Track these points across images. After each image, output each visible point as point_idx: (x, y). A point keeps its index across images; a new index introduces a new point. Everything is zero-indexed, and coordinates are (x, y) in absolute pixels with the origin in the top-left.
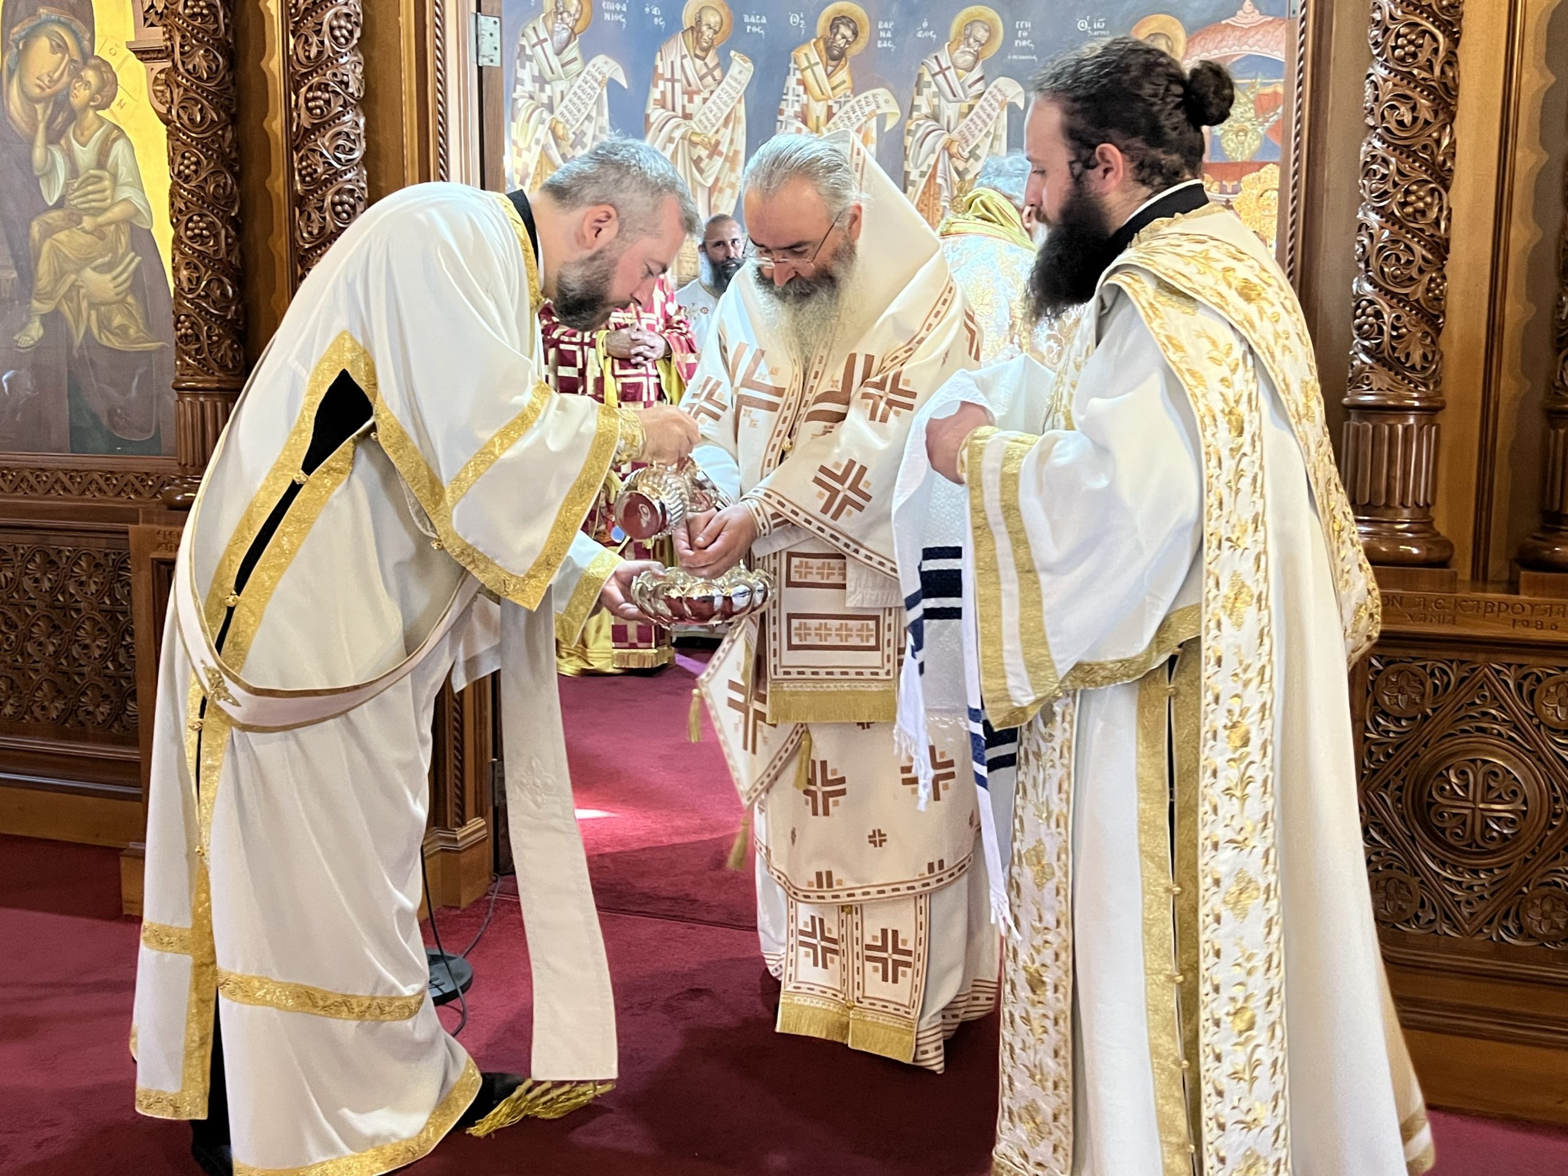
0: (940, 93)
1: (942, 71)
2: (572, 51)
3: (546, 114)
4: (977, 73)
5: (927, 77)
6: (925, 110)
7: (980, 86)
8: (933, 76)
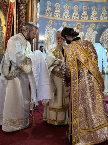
0: (88, 32)
1: (89, 30)
2: (51, 28)
3: (48, 34)
4: (92, 30)
5: (87, 31)
6: (87, 34)
7: (93, 32)
8: (88, 31)
